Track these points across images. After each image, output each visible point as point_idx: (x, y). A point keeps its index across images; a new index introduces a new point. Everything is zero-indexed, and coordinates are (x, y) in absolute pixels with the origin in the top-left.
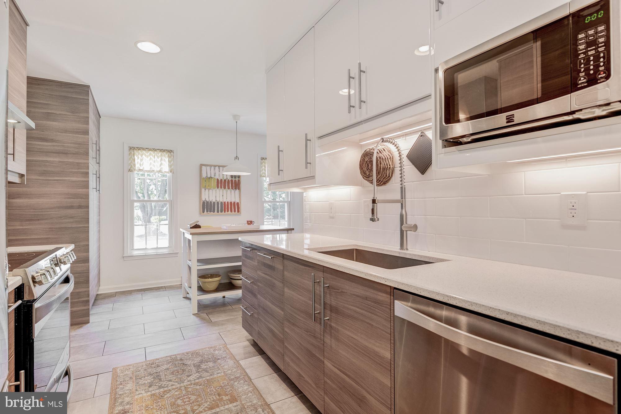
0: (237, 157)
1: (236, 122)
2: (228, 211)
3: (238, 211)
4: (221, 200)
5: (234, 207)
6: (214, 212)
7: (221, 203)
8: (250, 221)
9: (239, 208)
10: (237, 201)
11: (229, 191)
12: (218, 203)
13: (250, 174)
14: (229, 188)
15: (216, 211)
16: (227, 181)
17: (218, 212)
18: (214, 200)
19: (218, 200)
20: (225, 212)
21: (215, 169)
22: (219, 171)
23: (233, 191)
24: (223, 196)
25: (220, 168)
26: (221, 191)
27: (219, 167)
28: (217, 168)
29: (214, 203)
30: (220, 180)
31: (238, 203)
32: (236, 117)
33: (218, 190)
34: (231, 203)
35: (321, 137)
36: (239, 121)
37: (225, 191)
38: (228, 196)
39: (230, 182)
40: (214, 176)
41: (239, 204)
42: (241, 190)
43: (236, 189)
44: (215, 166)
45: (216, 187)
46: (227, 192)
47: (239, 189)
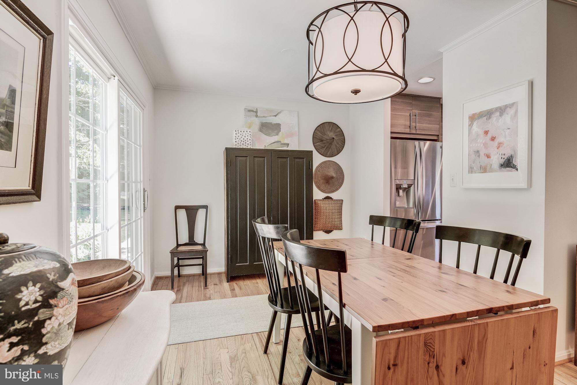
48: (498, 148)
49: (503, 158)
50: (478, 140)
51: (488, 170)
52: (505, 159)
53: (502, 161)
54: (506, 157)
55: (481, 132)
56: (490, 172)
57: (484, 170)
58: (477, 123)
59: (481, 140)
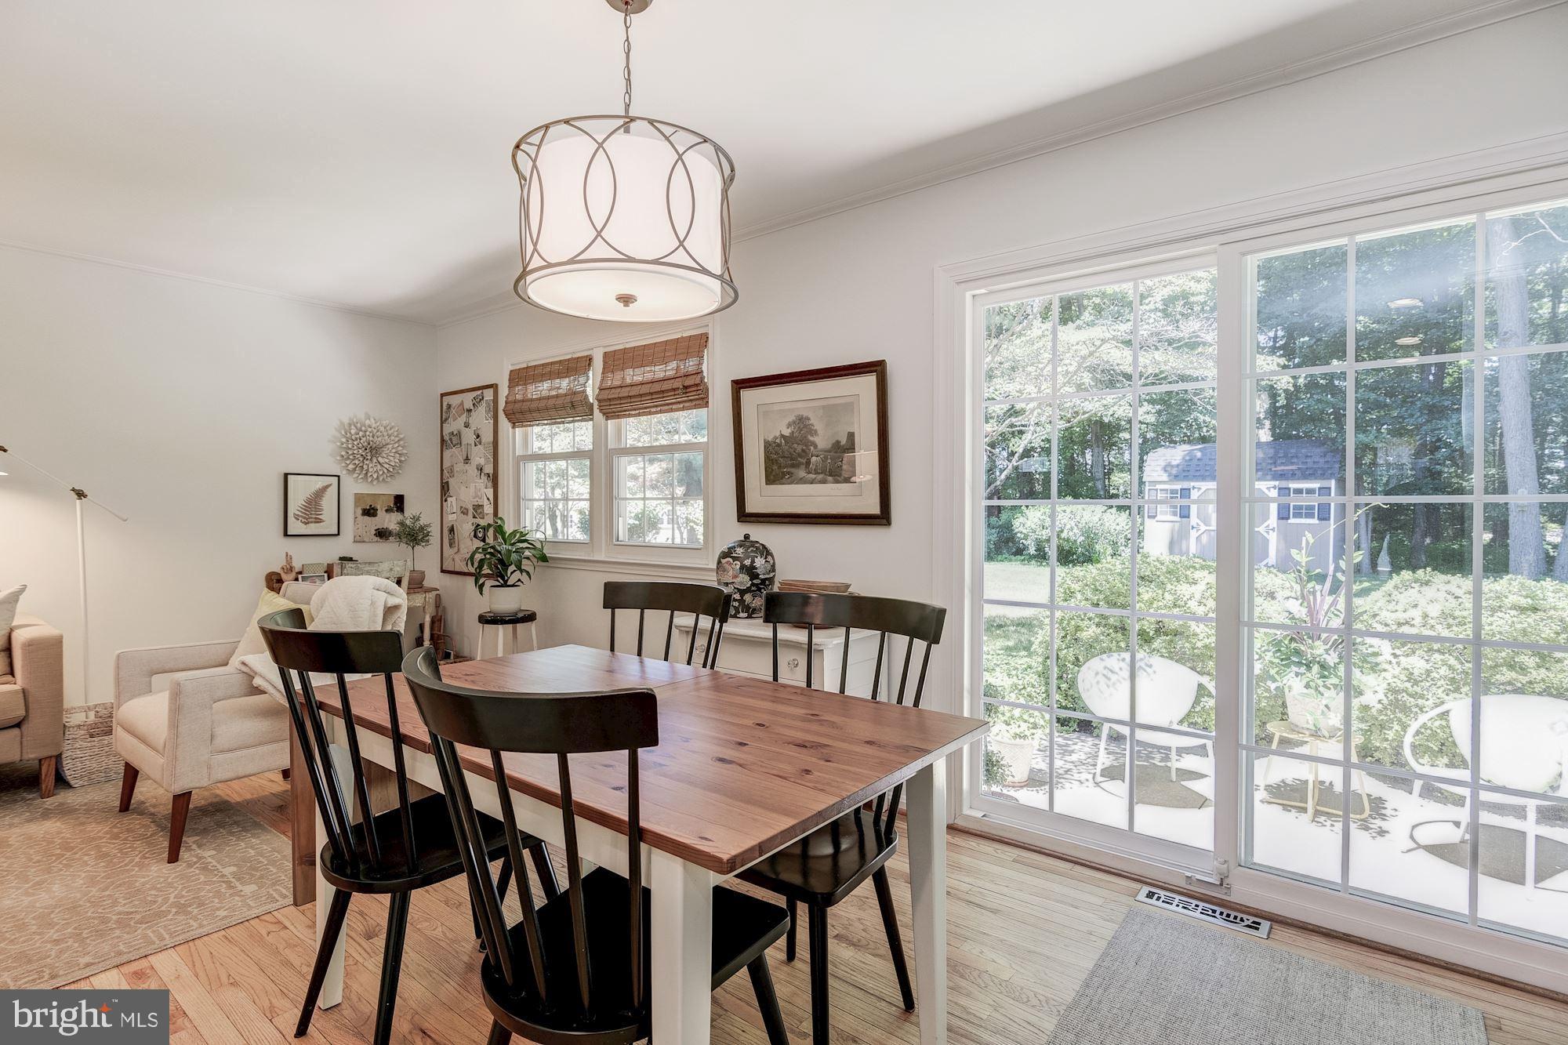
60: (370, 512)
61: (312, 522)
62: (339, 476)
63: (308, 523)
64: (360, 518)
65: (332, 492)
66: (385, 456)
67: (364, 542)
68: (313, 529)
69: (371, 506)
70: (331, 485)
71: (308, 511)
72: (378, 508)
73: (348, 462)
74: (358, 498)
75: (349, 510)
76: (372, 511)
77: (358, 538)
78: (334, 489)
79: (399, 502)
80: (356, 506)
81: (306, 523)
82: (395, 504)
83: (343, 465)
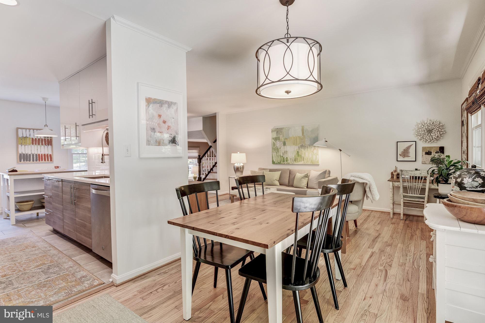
0: (46, 125)
1: (45, 102)
2: (42, 160)
3: (51, 160)
4: (36, 153)
5: (49, 158)
6: (30, 161)
7: (36, 155)
8: (57, 166)
9: (52, 158)
10: (50, 153)
11: (42, 146)
12: (33, 155)
13: (57, 136)
14: (42, 144)
15: (32, 160)
16: (41, 140)
17: (33, 161)
18: (30, 153)
19: (33, 153)
20: (39, 160)
21: (29, 131)
22: (34, 133)
23: (46, 147)
24: (37, 150)
25: (35, 130)
26: (36, 146)
27: (33, 129)
28: (32, 131)
29: (30, 155)
30: (34, 139)
31: (50, 155)
32: (44, 99)
33: (33, 146)
34: (45, 155)
35: (83, 125)
36: (47, 101)
37: (39, 146)
38: (43, 150)
39: (44, 140)
40: (30, 136)
41: (52, 155)
42: (52, 146)
43: (49, 145)
44: (30, 129)
45: (31, 144)
46: (41, 147)
47: (51, 145)
48: (168, 130)
49: (171, 137)
50: (153, 120)
51: (161, 144)
52: (172, 137)
53: (170, 139)
54: (172, 136)
55: (156, 115)
56: (163, 145)
57: (159, 143)
58: (152, 107)
59: (156, 121)
60: (429, 153)
61: (406, 157)
62: (416, 142)
63: (405, 157)
64: (424, 155)
65: (413, 147)
66: (433, 133)
67: (426, 164)
68: (406, 159)
69: (429, 151)
70: (413, 144)
71: (404, 153)
72: (432, 152)
73: (418, 136)
74: (424, 148)
75: (420, 152)
76: (430, 153)
77: (423, 162)
78: (414, 146)
79: (442, 150)
80: (423, 151)
81: (404, 157)
82: (440, 150)
83: (417, 137)
